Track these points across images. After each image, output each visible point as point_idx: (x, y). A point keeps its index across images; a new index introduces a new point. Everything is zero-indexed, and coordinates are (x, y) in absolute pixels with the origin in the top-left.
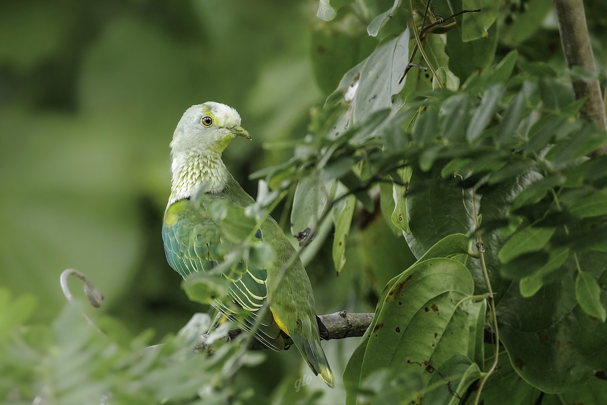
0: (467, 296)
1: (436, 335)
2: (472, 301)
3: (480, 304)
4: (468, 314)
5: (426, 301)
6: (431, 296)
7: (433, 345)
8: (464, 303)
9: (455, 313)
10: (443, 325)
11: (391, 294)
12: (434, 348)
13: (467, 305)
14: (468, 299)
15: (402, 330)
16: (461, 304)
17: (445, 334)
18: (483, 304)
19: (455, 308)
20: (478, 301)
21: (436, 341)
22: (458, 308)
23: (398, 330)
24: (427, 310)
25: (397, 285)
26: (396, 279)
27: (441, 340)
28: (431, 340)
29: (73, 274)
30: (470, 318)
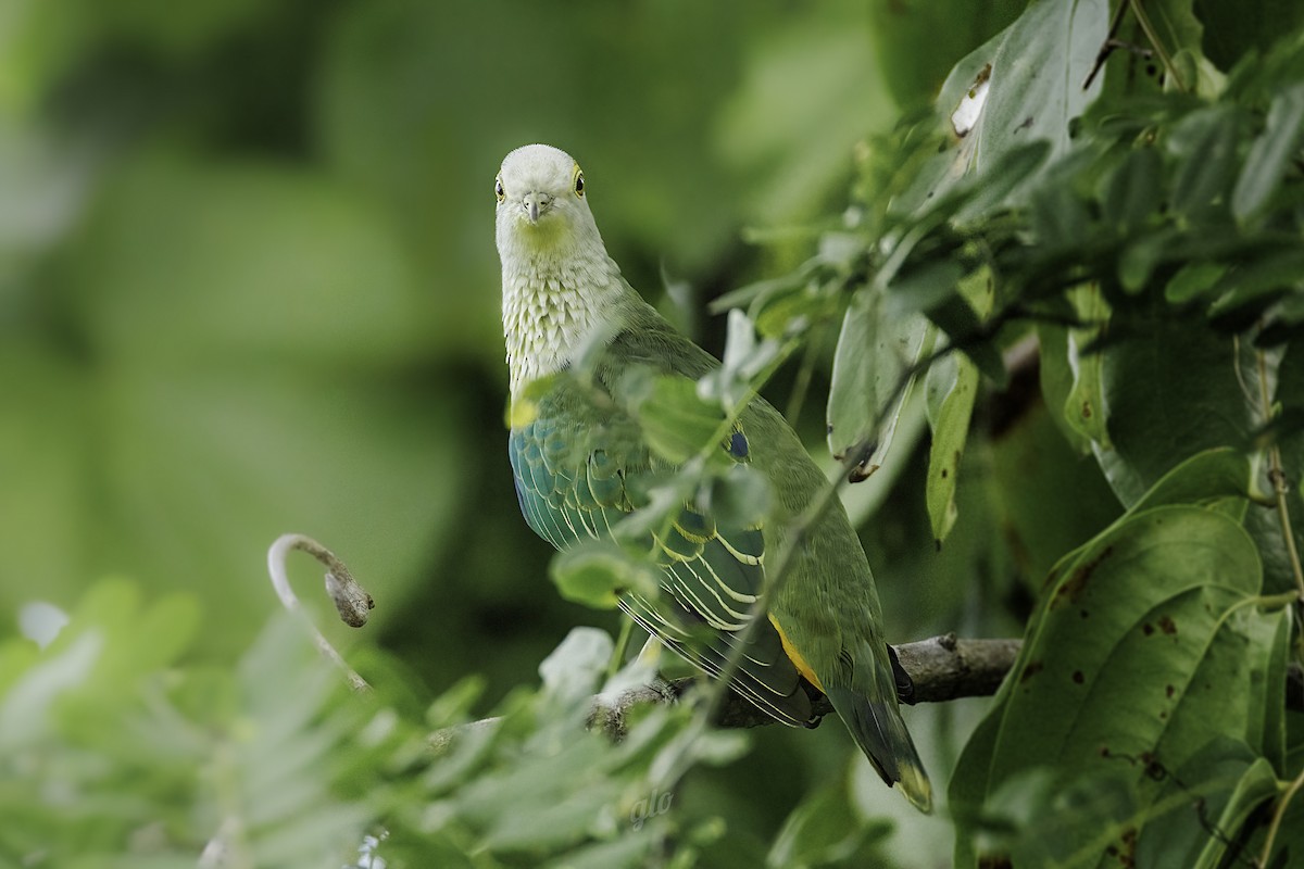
0: (1243, 598)
1: (1170, 690)
2: (1259, 610)
3: (1277, 617)
4: (1246, 640)
5: (1146, 609)
6: (1159, 596)
7: (1163, 715)
8: (1238, 616)
9: (1217, 638)
10: (1187, 666)
11: (1063, 590)
12: (1164, 721)
13: (1245, 618)
14: (1249, 605)
15: (1088, 679)
16: (1232, 616)
17: (1192, 688)
18: (1284, 617)
19: (1215, 626)
20: (1271, 609)
21: (1169, 705)
22: (1224, 626)
23: (1078, 677)
24: (1149, 630)
25: (1078, 571)
26: (1075, 557)
27: (1182, 703)
28: (1158, 704)
29: (299, 546)
30: (1253, 650)
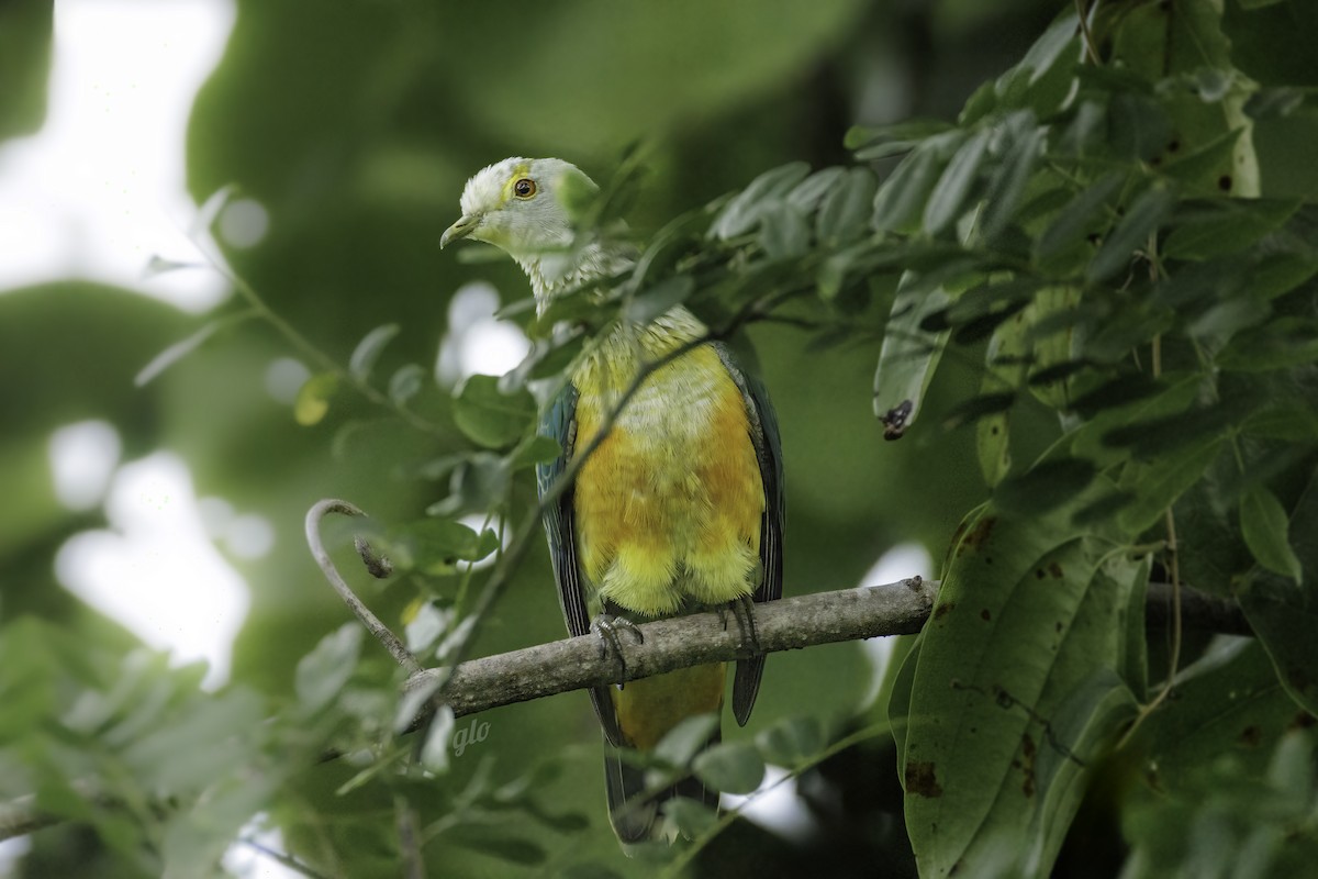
0: (1115, 547)
1: (1059, 627)
2: (1128, 558)
3: (1139, 564)
4: (1116, 584)
5: (1037, 556)
6: (1048, 545)
7: (1054, 648)
8: (1110, 562)
9: (1094, 583)
10: (1071, 605)
11: (968, 540)
12: (1054, 653)
13: (1115, 565)
14: (1119, 555)
15: (994, 616)
16: (1105, 563)
17: (1075, 624)
18: (1145, 565)
19: (1092, 570)
20: (1139, 557)
21: (1058, 638)
22: (1099, 571)
23: (986, 615)
24: (1040, 574)
25: (981, 523)
26: (981, 509)
27: (1067, 638)
28: (1050, 638)
30: (1121, 592)
